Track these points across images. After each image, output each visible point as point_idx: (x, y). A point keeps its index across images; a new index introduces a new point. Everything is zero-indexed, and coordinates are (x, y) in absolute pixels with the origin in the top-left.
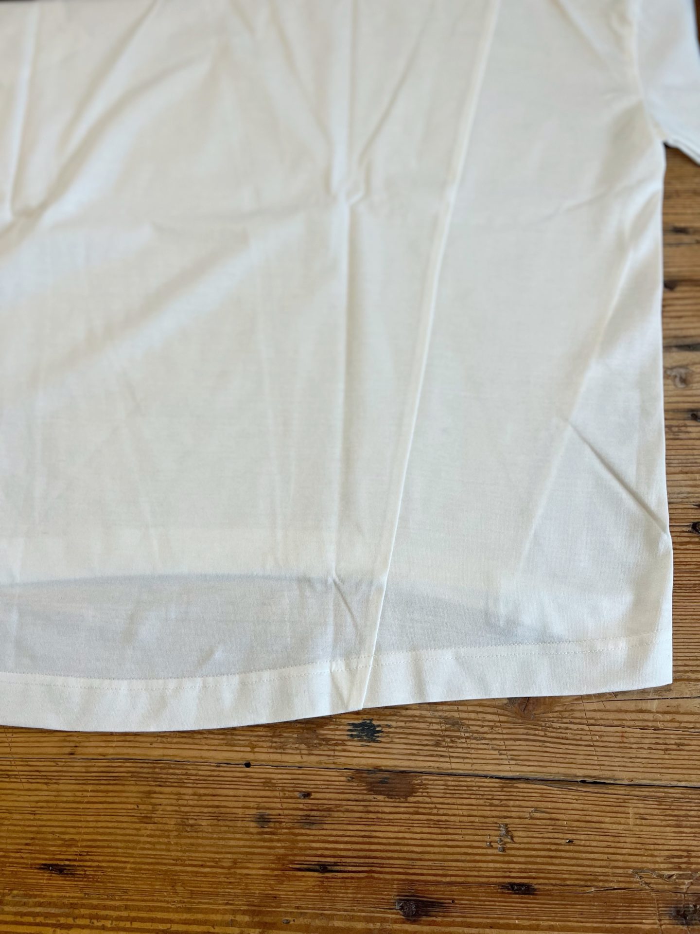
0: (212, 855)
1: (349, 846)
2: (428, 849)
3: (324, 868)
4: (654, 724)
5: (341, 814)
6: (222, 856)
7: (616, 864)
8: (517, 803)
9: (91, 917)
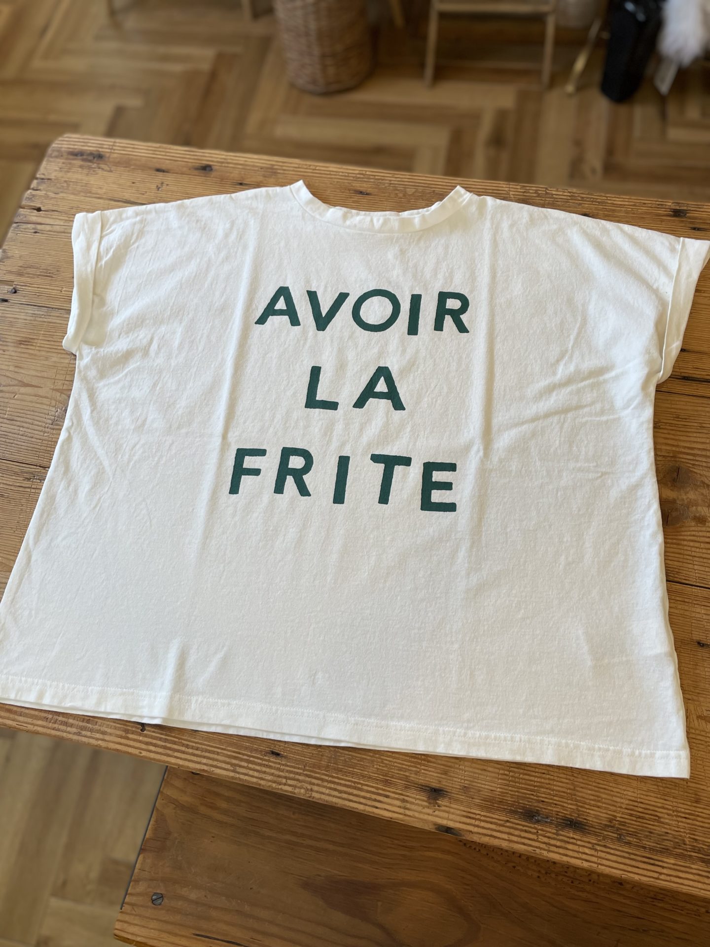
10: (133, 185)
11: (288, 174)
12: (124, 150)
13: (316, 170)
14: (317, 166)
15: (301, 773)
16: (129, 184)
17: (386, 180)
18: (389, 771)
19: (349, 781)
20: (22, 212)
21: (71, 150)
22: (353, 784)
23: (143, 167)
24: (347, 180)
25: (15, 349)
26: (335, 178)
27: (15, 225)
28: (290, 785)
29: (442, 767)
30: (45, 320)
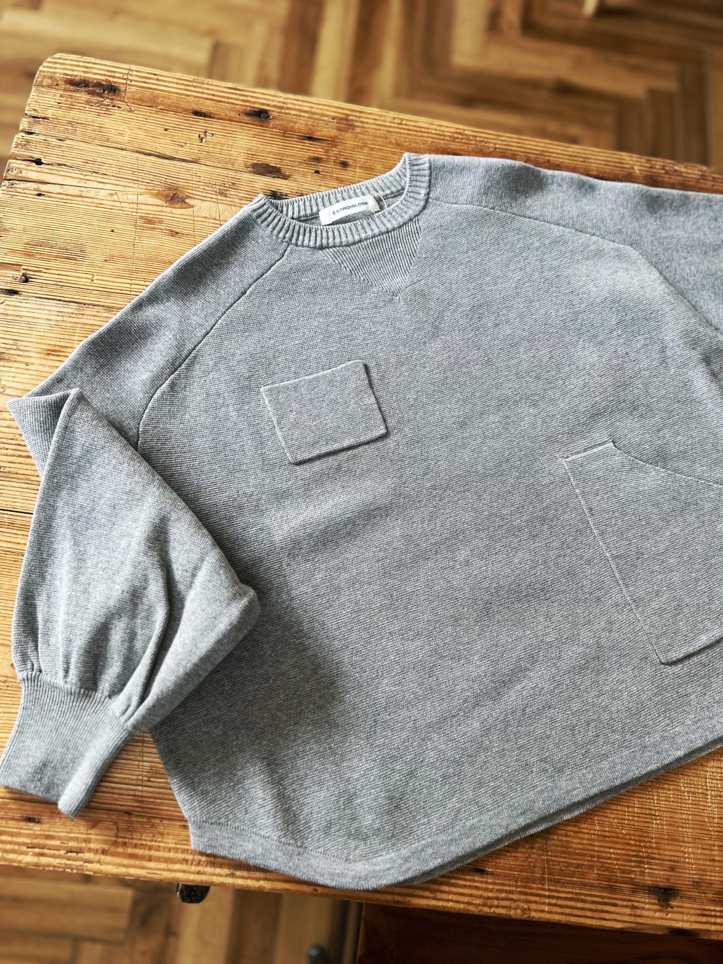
0: (375, 153)
1: (295, 146)
2: (249, 138)
3: (310, 139)
4: (97, 175)
5: (298, 160)
6: (369, 152)
7: (143, 116)
8: (193, 151)
9: (445, 136)
10: (166, 132)
11: (369, 128)
12: (145, 82)
13: (400, 124)
14: (403, 120)
15: (513, 891)
16: (160, 130)
17: (490, 143)
18: (612, 876)
19: (569, 893)
20: (15, 165)
21: (69, 77)
22: (575, 896)
23: (177, 109)
24: (442, 139)
25: (43, 362)
26: (428, 137)
27: (6, 183)
28: (504, 907)
29: (667, 863)
30: (77, 320)
